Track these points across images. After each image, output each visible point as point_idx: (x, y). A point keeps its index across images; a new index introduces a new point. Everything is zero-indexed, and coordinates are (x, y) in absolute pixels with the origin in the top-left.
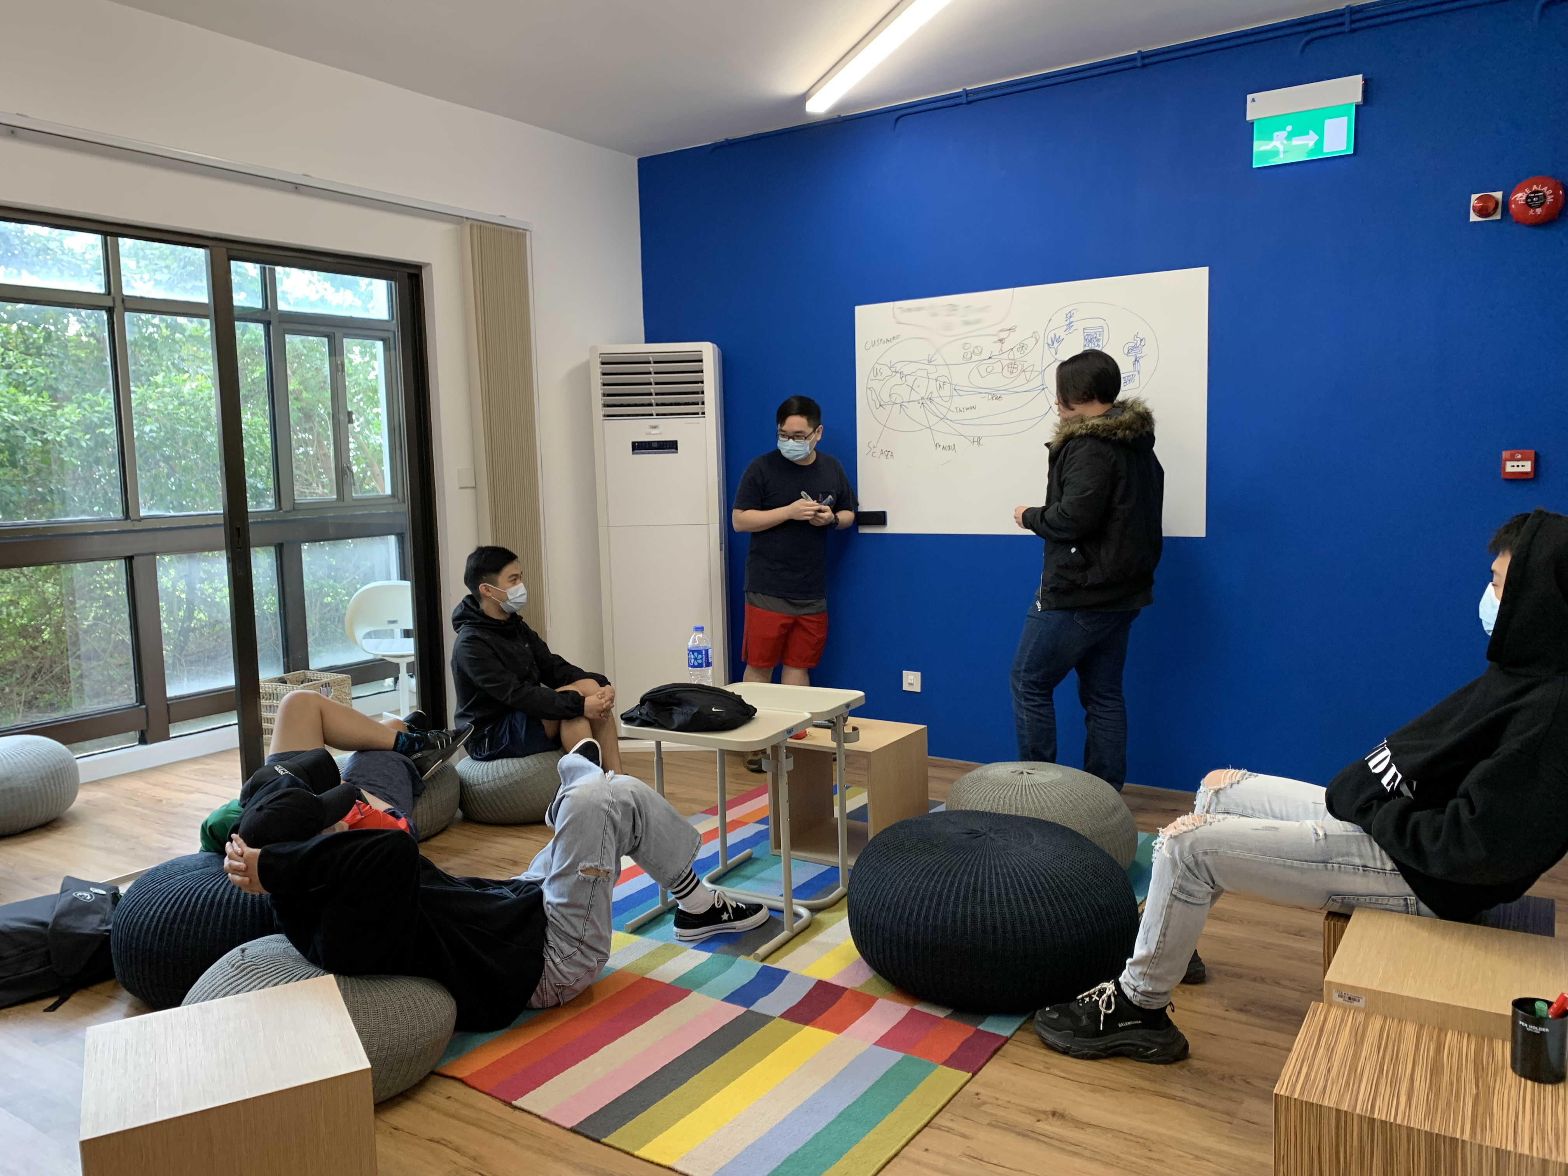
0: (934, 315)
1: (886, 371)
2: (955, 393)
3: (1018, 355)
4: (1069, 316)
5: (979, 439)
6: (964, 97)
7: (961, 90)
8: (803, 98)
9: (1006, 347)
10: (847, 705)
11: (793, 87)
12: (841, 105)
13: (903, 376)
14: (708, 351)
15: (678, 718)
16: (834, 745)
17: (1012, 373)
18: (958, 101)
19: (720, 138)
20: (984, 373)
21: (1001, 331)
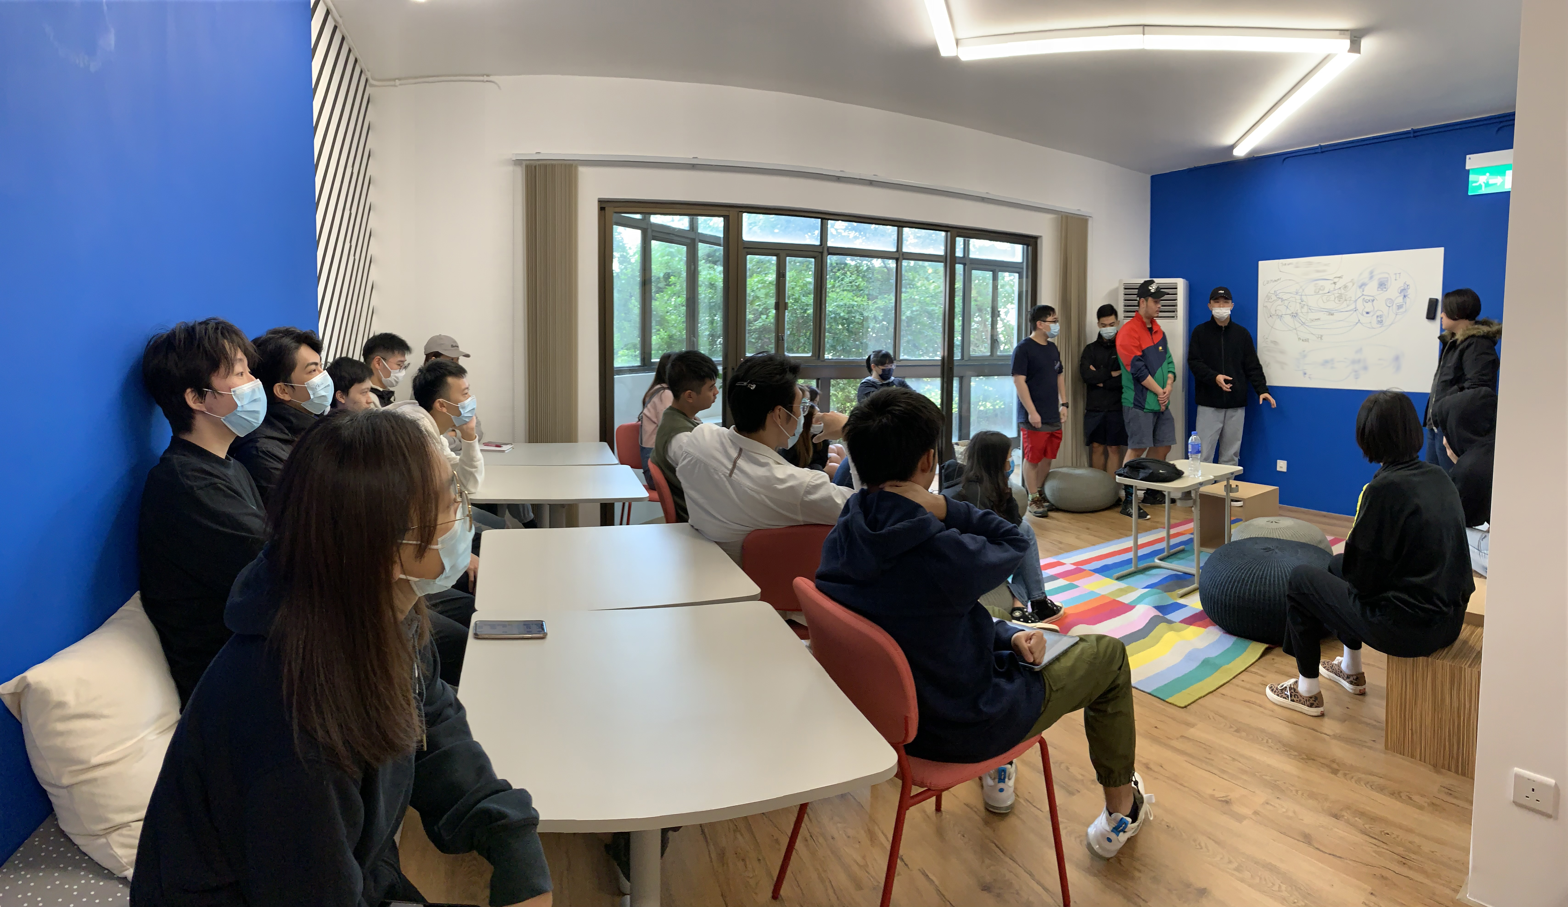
0: (1297, 267)
1: (1274, 297)
2: (1309, 311)
3: (1343, 291)
4: (1371, 272)
5: (1322, 336)
6: (1320, 149)
7: (1318, 145)
8: (1232, 147)
9: (1337, 286)
10: (1232, 473)
11: (1228, 141)
12: (1254, 151)
13: (1283, 300)
14: (1181, 284)
15: (1142, 475)
16: (1225, 494)
17: (1340, 301)
18: (1317, 151)
19: (1192, 166)
20: (1325, 301)
21: (1335, 278)
